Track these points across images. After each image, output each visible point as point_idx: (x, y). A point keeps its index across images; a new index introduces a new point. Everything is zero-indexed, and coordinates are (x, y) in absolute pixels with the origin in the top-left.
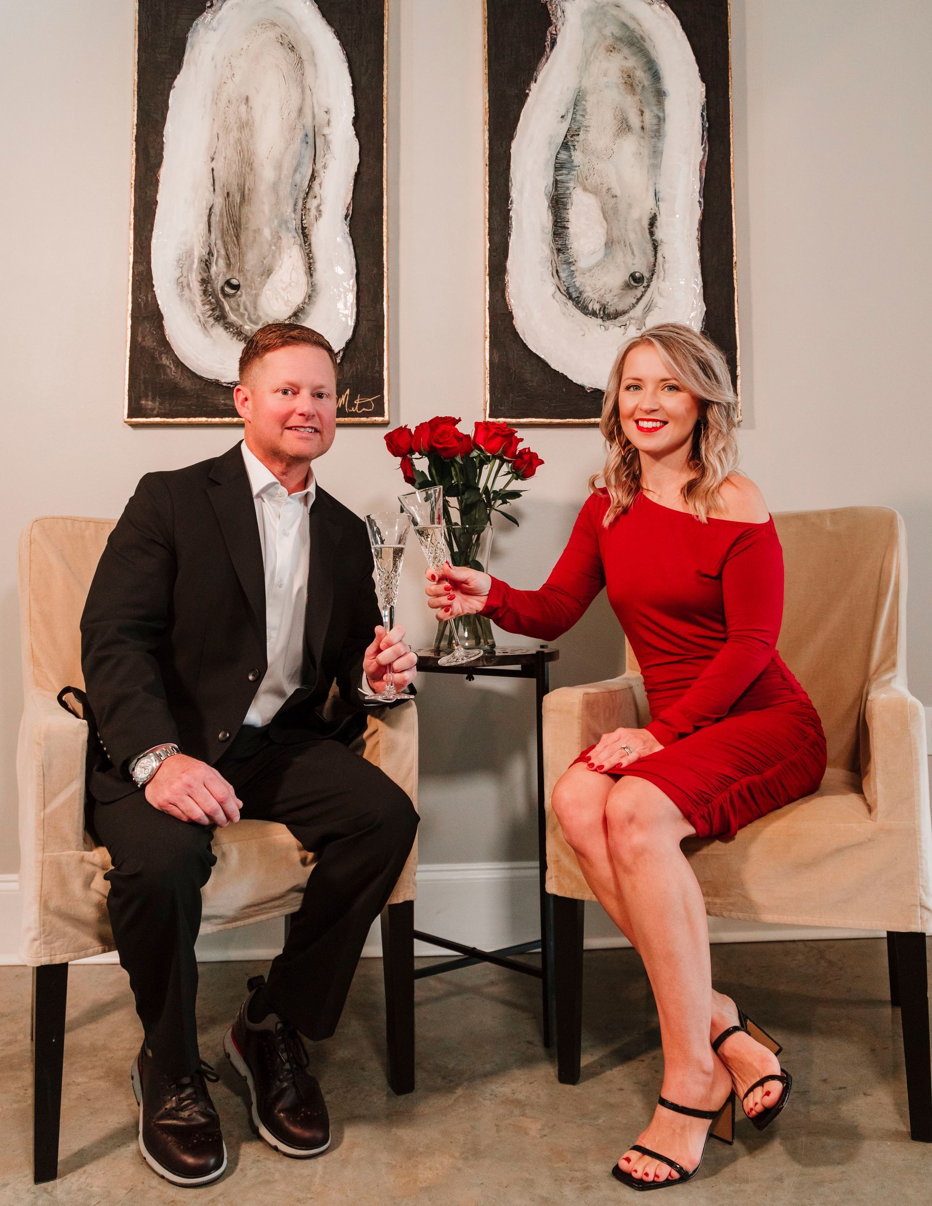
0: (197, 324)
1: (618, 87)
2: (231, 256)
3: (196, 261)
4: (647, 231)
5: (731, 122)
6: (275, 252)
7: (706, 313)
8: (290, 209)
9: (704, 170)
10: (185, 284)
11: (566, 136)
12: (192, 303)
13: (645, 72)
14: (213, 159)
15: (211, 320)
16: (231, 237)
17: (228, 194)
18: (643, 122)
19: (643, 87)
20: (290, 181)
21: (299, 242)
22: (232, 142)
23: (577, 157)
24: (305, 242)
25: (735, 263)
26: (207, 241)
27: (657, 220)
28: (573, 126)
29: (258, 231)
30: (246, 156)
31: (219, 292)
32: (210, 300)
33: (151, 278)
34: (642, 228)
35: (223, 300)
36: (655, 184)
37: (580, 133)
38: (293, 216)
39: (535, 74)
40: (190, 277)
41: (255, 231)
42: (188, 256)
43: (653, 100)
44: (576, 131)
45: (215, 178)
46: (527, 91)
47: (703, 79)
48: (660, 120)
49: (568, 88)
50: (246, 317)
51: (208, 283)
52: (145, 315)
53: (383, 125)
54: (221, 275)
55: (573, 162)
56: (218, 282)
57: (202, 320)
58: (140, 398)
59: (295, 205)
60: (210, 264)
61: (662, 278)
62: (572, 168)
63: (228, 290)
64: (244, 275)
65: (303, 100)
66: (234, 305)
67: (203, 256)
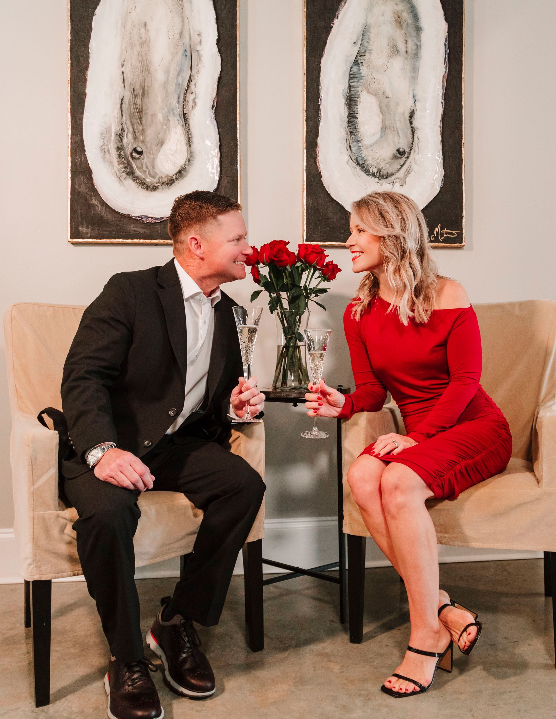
0: (115, 177)
1: (391, 24)
2: (136, 132)
3: (113, 135)
4: (408, 121)
5: (463, 50)
6: (166, 130)
7: (444, 176)
8: (175, 101)
9: (445, 81)
10: (106, 150)
11: (357, 56)
12: (111, 163)
13: (408, 14)
14: (123, 66)
15: (124, 175)
16: (136, 119)
17: (134, 89)
18: (406, 48)
19: (407, 24)
20: (175, 81)
21: (181, 123)
22: (136, 54)
23: (364, 70)
24: (186, 124)
25: (464, 143)
26: (120, 121)
27: (414, 114)
28: (361, 49)
29: (154, 115)
30: (145, 64)
31: (129, 156)
32: (123, 161)
33: (83, 146)
34: (405, 119)
35: (132, 161)
36: (414, 90)
37: (366, 54)
38: (177, 105)
39: (337, 13)
40: (109, 146)
41: (152, 115)
42: (107, 131)
43: (414, 33)
44: (363, 52)
45: (125, 78)
46: (332, 25)
47: (446, 20)
48: (418, 47)
49: (358, 24)
50: (147, 173)
51: (122, 150)
52: (80, 171)
53: (236, 45)
54: (130, 145)
55: (361, 74)
56: (128, 149)
57: (118, 174)
58: (79, 226)
59: (179, 98)
60: (123, 137)
61: (417, 153)
62: (360, 78)
63: (135, 154)
64: (145, 145)
65: (183, 25)
66: (139, 165)
67: (118, 131)
